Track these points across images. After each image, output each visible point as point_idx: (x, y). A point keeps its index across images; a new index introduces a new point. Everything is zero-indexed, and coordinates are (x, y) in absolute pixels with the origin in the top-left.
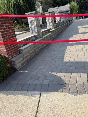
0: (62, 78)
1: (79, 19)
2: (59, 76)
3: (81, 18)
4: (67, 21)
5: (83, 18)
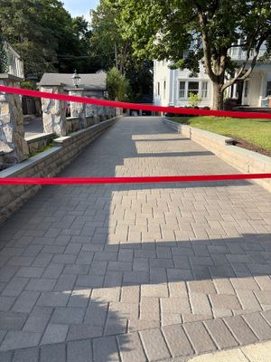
1: (131, 115)
2: (100, 300)
3: (135, 113)
4: (101, 116)
5: (138, 114)
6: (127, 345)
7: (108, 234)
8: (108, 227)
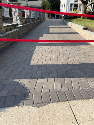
0: (26, 86)
2: (22, 83)
6: (27, 98)
7: (30, 61)
8: (31, 59)
